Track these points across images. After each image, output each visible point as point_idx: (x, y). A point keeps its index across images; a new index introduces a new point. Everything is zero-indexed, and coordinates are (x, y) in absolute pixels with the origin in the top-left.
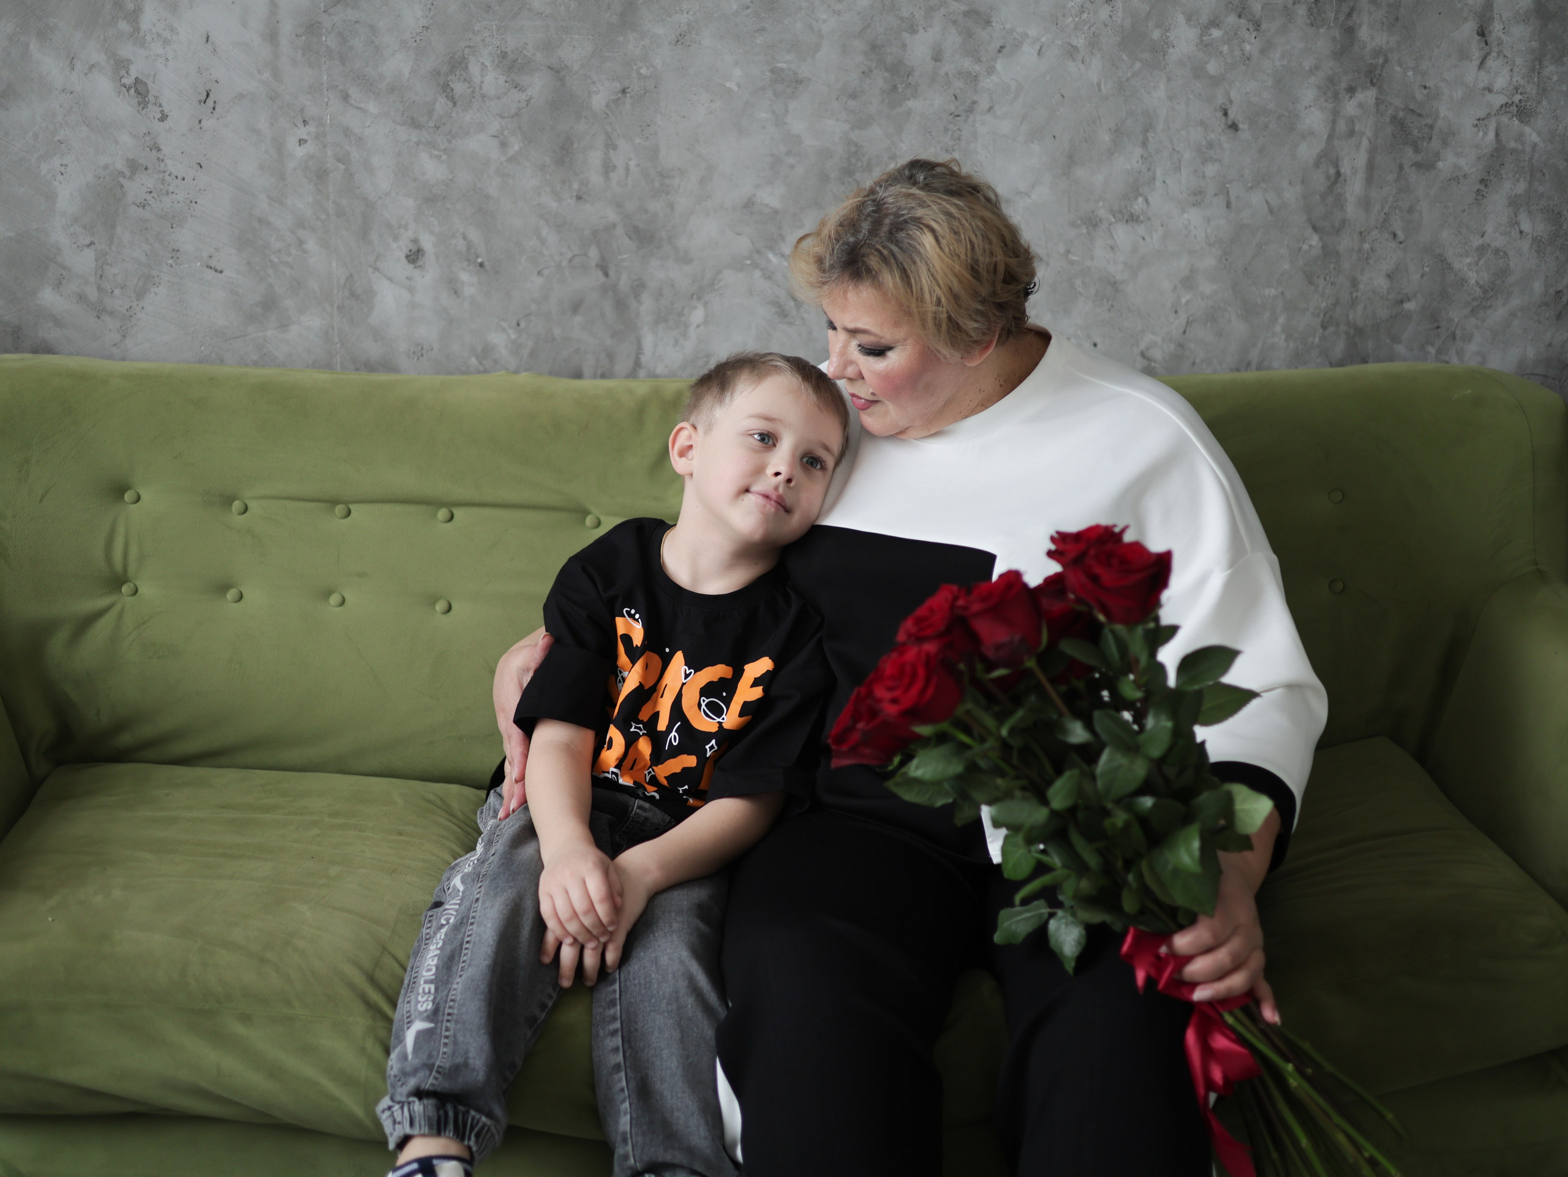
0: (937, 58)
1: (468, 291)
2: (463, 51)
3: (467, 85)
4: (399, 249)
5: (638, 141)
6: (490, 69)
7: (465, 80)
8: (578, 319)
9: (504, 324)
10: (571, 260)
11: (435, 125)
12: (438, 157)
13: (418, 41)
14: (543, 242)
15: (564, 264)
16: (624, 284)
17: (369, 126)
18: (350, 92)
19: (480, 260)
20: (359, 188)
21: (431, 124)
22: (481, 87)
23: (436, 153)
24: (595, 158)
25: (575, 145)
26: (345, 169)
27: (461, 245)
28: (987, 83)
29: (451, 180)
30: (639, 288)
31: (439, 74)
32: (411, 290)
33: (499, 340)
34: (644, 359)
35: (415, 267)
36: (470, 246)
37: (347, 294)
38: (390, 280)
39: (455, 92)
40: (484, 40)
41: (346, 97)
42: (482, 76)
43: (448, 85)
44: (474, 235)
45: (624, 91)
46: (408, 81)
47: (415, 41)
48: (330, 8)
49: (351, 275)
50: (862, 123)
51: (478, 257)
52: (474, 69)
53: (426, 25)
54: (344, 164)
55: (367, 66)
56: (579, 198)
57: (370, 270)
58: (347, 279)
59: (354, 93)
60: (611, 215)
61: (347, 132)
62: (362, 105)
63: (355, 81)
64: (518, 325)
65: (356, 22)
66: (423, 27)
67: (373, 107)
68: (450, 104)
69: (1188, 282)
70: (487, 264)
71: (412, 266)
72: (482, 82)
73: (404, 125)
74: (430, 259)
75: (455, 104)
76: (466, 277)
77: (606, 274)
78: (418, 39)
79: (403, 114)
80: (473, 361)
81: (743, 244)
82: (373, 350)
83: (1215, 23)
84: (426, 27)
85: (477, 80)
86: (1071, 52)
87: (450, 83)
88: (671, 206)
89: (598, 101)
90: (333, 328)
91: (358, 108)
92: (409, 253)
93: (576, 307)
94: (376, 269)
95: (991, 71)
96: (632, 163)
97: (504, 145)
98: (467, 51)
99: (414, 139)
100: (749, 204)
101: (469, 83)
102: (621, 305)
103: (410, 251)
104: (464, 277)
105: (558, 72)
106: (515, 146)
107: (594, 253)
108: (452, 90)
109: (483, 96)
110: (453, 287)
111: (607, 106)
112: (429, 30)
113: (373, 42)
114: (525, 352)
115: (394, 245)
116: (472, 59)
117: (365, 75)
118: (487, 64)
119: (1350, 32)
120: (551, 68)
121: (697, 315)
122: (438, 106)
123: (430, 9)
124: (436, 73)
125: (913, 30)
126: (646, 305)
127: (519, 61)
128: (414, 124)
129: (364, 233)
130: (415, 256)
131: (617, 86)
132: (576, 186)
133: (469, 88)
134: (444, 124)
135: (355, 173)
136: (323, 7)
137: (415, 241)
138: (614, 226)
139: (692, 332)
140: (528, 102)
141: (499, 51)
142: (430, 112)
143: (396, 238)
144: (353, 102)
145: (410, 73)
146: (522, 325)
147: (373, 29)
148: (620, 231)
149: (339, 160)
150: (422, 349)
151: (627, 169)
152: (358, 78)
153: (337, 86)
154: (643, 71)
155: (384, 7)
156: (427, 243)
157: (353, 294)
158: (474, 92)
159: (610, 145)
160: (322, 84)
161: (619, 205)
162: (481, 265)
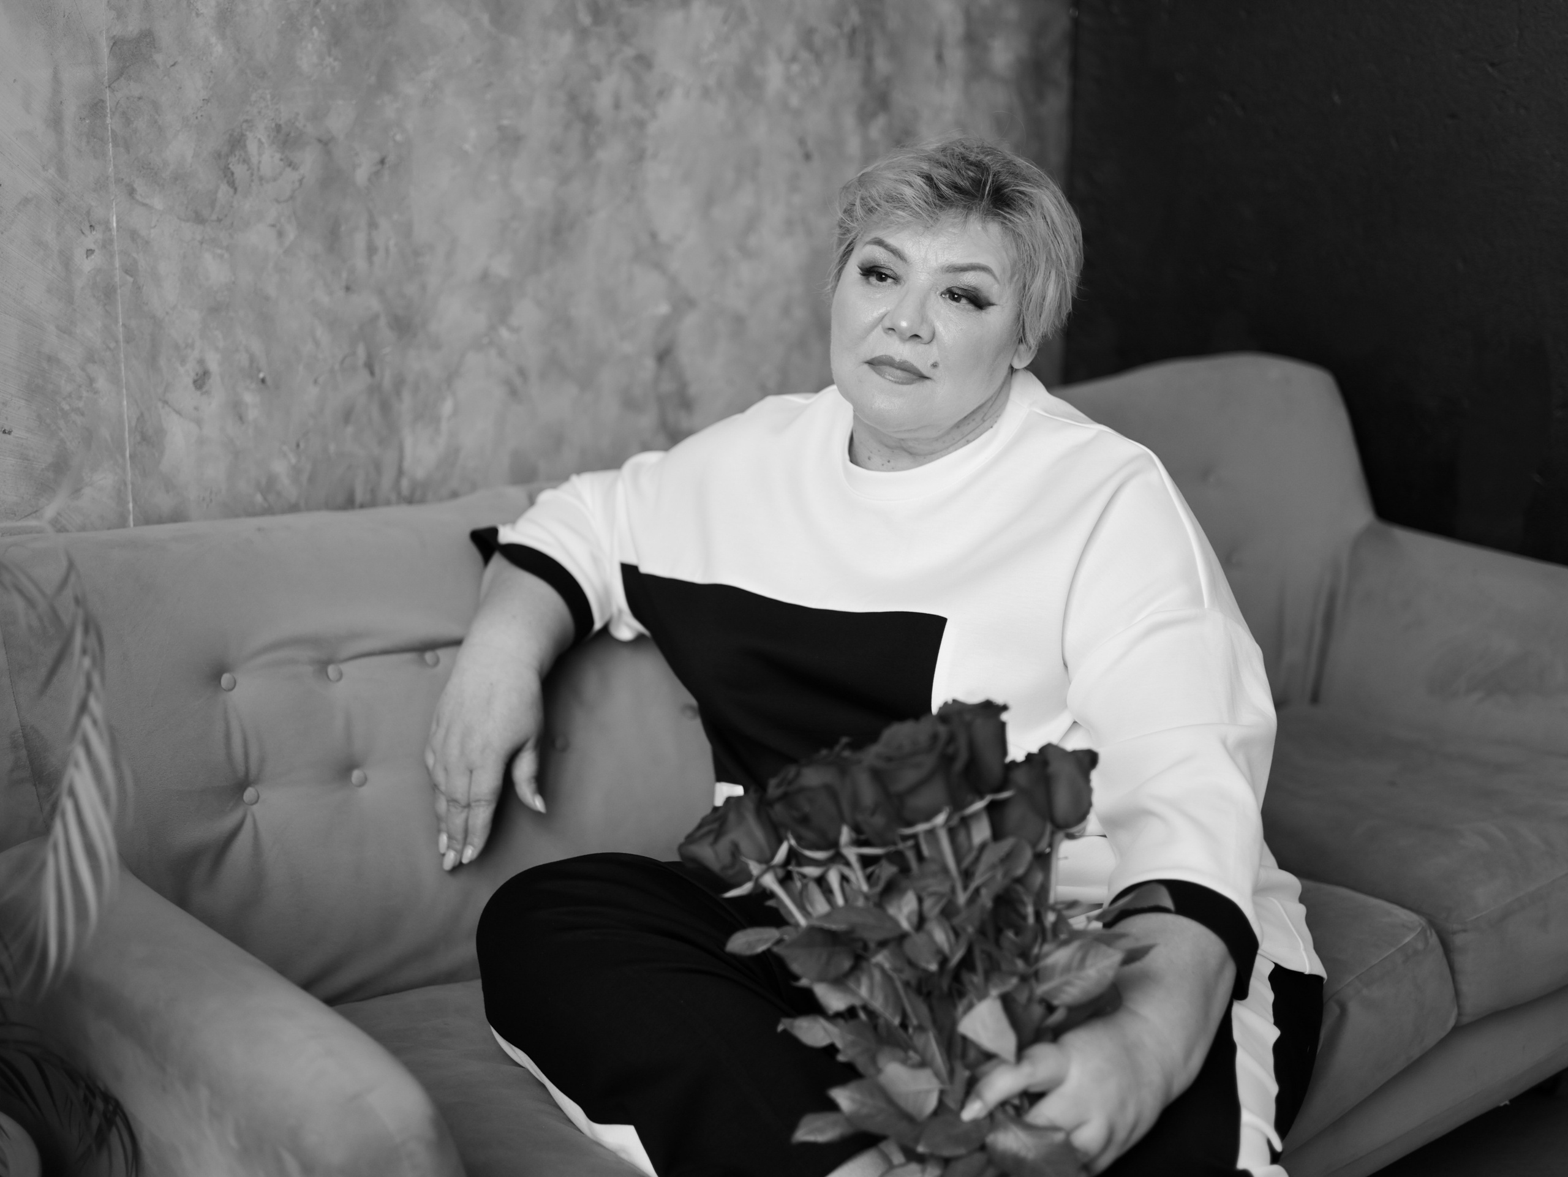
0: (617, 106)
1: (252, 414)
2: (241, 126)
3: (246, 167)
4: (186, 374)
5: (396, 217)
6: (266, 145)
7: (244, 161)
8: (350, 430)
9: (285, 448)
10: (342, 362)
11: (218, 217)
12: (221, 256)
13: (199, 118)
14: (317, 343)
15: (337, 367)
16: (387, 382)
17: (155, 226)
18: (135, 186)
19: (261, 375)
20: (147, 304)
21: (214, 217)
22: (259, 169)
23: (219, 251)
24: (360, 240)
25: (343, 228)
26: (134, 281)
27: (243, 359)
28: (652, 128)
29: (234, 283)
30: (399, 382)
31: (219, 155)
32: (199, 422)
33: (280, 467)
34: (407, 464)
35: (202, 394)
36: (252, 359)
37: (138, 438)
38: (179, 413)
39: (236, 175)
40: (260, 113)
41: (131, 192)
42: (260, 155)
43: (229, 169)
44: (256, 346)
45: (382, 162)
46: (191, 167)
47: (197, 118)
48: (113, 83)
49: (142, 415)
50: (565, 179)
51: (259, 371)
52: (252, 147)
53: (206, 98)
54: (131, 276)
55: (151, 152)
56: (348, 289)
57: (160, 405)
58: (138, 419)
59: (140, 186)
60: (375, 304)
61: (134, 235)
62: (147, 201)
63: (140, 172)
64: (298, 446)
65: (140, 98)
66: (203, 100)
67: (158, 203)
68: (231, 191)
69: (786, 310)
70: (269, 381)
71: (199, 393)
72: (260, 162)
73: (188, 221)
74: (215, 381)
75: (236, 190)
76: (250, 398)
77: (372, 373)
78: (199, 115)
79: (187, 208)
80: (259, 498)
81: (480, 321)
82: (164, 502)
83: (794, 59)
84: (206, 100)
85: (254, 160)
86: (706, 93)
87: (230, 166)
88: (423, 288)
89: (361, 176)
90: (125, 484)
91: (144, 205)
92: (196, 378)
93: (347, 415)
94: (166, 402)
95: (654, 116)
96: (392, 243)
97: (281, 234)
98: (245, 126)
99: (199, 237)
100: (484, 276)
101: (248, 164)
102: (385, 408)
103: (197, 374)
104: (249, 398)
105: (326, 143)
106: (291, 234)
107: (361, 352)
108: (233, 174)
109: (261, 179)
110: (237, 411)
111: (369, 180)
112: (209, 104)
113: (156, 122)
114: (304, 478)
115: (182, 370)
116: (249, 135)
117: (150, 163)
118: (264, 140)
119: (869, 60)
120: (320, 141)
121: (447, 407)
122: (220, 195)
123: (210, 78)
124: (218, 155)
125: (598, 77)
126: (405, 405)
127: (292, 134)
128: (199, 219)
129: (152, 361)
130: (201, 381)
131: (376, 156)
132: (344, 275)
133: (248, 170)
134: (226, 216)
135: (143, 286)
136: (106, 81)
137: (201, 362)
138: (375, 318)
139: (444, 426)
140: (301, 181)
141: (273, 125)
142: (213, 203)
143: (183, 361)
144: (138, 197)
145: (193, 157)
146: (302, 446)
147: (156, 106)
148: (383, 322)
149: (127, 272)
150: (211, 493)
151: (387, 250)
152: (143, 167)
153: (122, 179)
154: (399, 137)
155: (166, 78)
156: (213, 363)
157: (145, 439)
158: (252, 175)
159: (373, 225)
160: (107, 178)
161: (381, 292)
162: (263, 381)
